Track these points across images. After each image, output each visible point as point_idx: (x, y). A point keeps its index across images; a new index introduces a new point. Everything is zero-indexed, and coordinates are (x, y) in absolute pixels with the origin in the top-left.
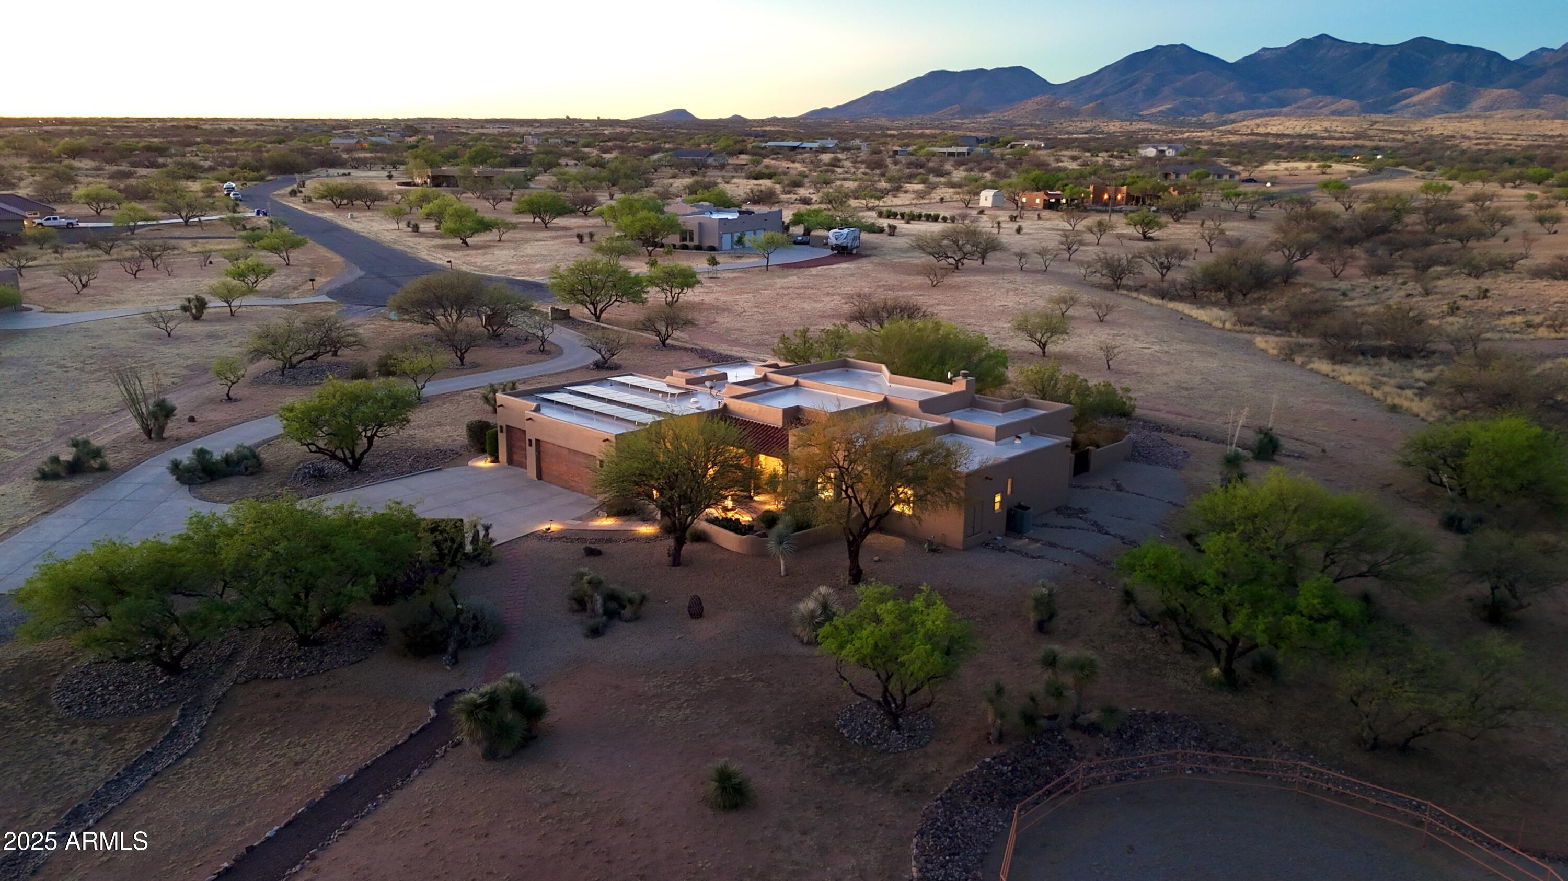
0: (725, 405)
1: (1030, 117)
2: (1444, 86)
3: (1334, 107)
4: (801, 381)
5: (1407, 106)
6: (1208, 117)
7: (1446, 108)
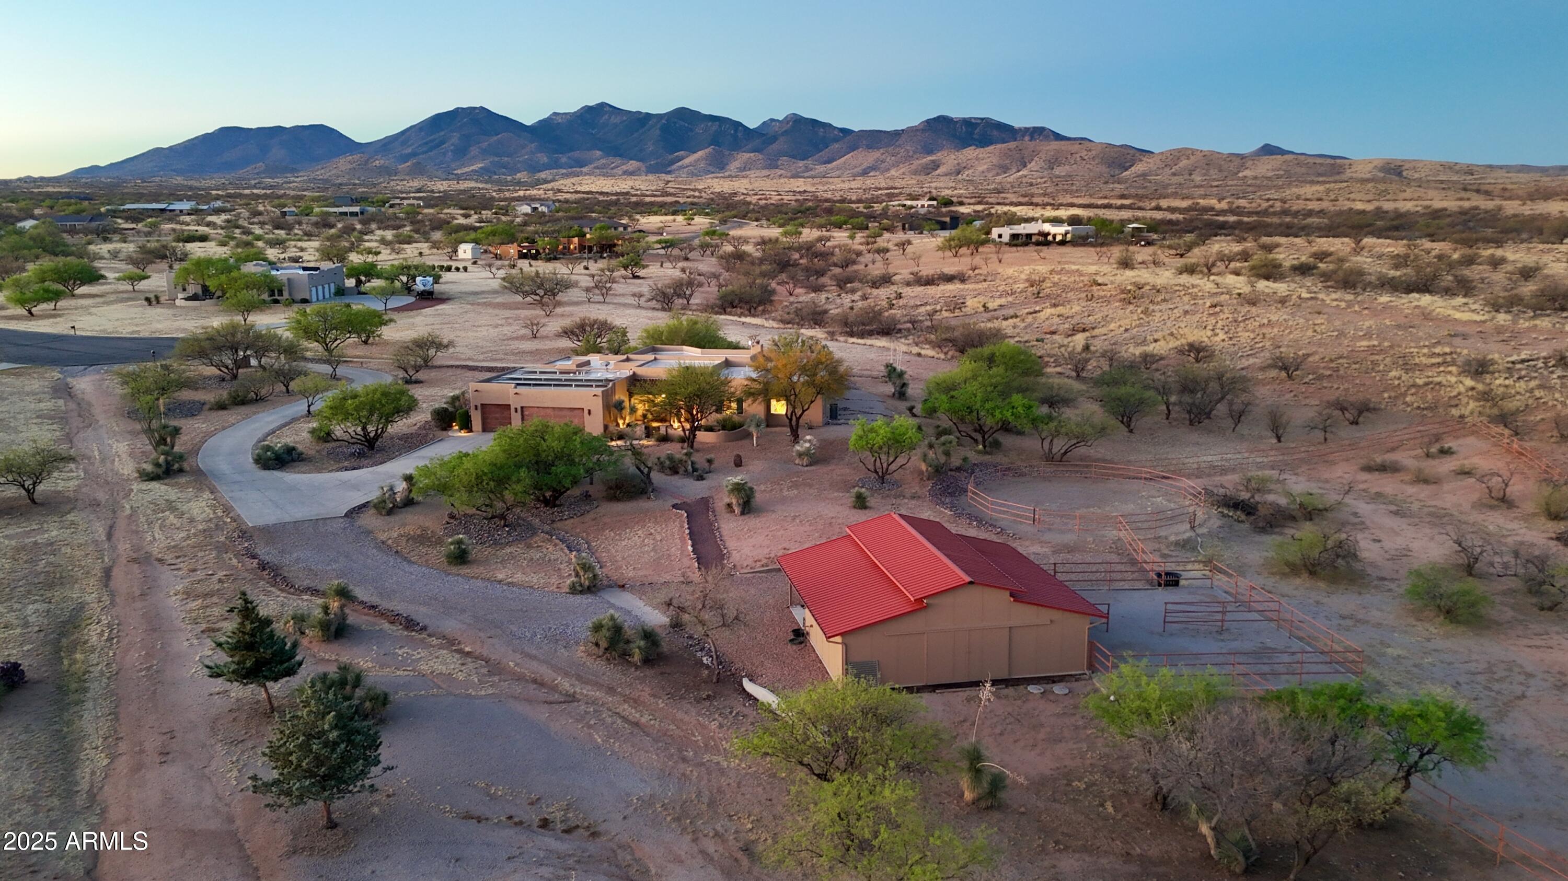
0: (634, 373)
1: (347, 177)
2: (707, 150)
3: (624, 167)
4: (658, 356)
5: (681, 167)
6: (522, 176)
7: (710, 168)
